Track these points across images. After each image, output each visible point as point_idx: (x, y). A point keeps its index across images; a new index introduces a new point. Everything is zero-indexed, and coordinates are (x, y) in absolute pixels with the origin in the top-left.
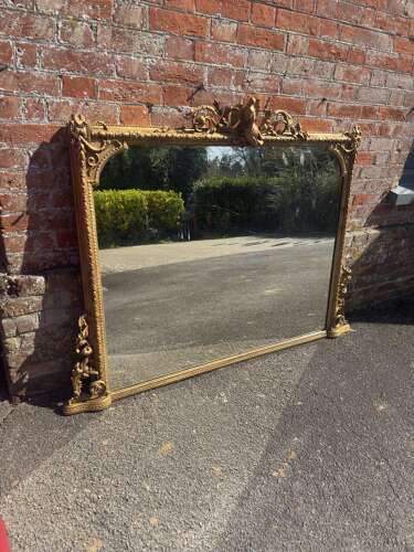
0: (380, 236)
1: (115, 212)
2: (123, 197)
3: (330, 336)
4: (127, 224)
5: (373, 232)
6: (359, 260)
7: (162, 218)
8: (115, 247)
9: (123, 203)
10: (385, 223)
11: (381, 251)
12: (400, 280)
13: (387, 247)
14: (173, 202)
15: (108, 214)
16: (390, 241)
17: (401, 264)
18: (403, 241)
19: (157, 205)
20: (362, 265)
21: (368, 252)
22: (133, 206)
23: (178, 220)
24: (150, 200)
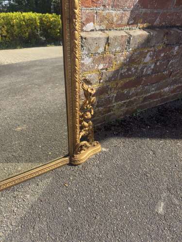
0: (148, 40)
1: (20, 26)
2: (24, 17)
3: (72, 163)
4: (27, 34)
5: (139, 33)
6: (117, 71)
7: (49, 31)
8: (21, 48)
9: (24, 20)
10: (157, 22)
11: (148, 59)
12: (167, 89)
13: (156, 54)
14: (55, 21)
15: (15, 27)
16: (160, 46)
17: (170, 74)
18: (176, 48)
19: (45, 23)
20: (122, 77)
21: (131, 61)
22: (30, 23)
23: (58, 32)
24: (41, 19)
